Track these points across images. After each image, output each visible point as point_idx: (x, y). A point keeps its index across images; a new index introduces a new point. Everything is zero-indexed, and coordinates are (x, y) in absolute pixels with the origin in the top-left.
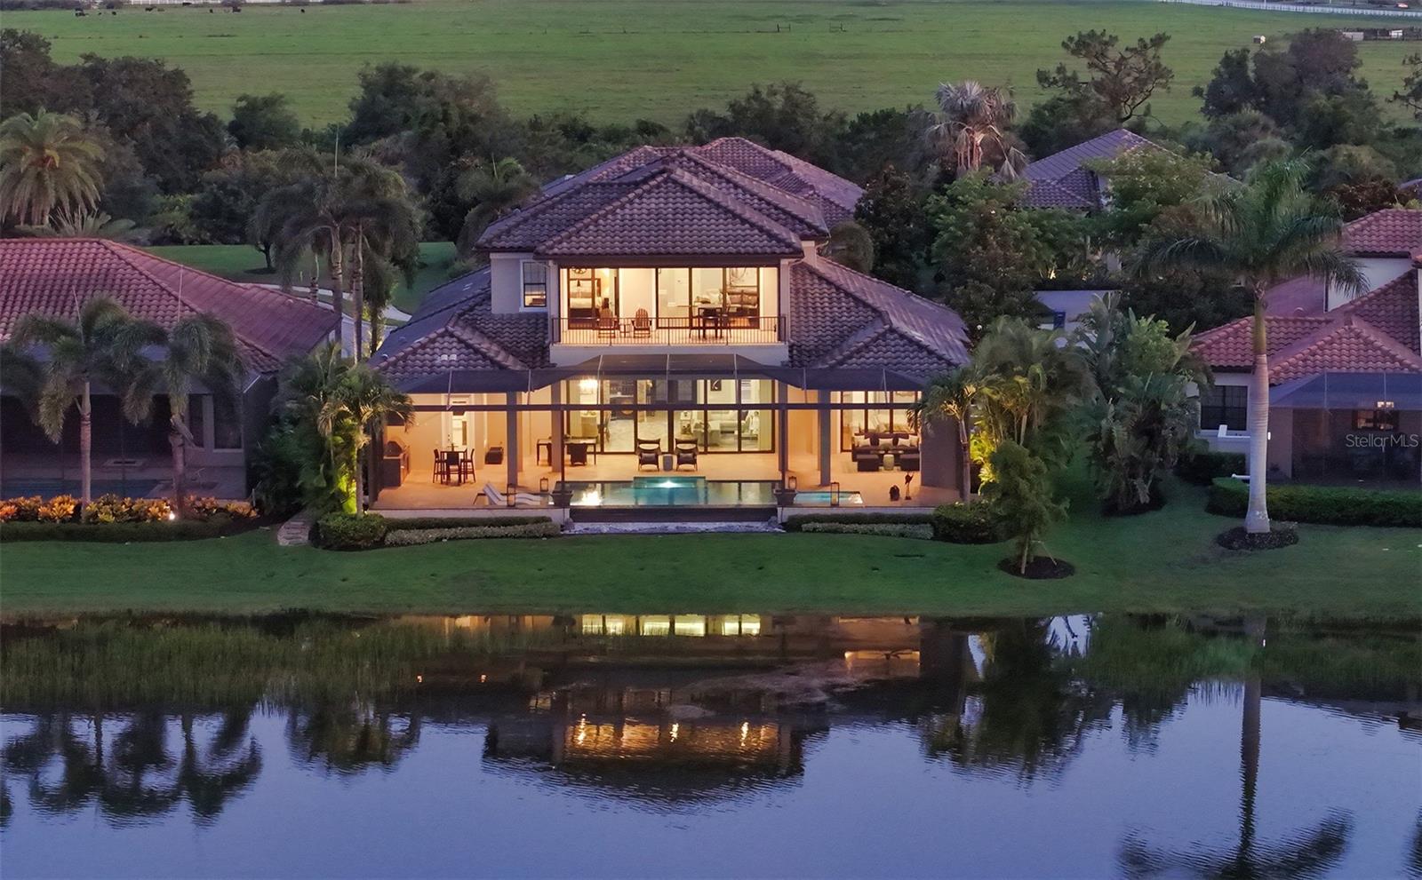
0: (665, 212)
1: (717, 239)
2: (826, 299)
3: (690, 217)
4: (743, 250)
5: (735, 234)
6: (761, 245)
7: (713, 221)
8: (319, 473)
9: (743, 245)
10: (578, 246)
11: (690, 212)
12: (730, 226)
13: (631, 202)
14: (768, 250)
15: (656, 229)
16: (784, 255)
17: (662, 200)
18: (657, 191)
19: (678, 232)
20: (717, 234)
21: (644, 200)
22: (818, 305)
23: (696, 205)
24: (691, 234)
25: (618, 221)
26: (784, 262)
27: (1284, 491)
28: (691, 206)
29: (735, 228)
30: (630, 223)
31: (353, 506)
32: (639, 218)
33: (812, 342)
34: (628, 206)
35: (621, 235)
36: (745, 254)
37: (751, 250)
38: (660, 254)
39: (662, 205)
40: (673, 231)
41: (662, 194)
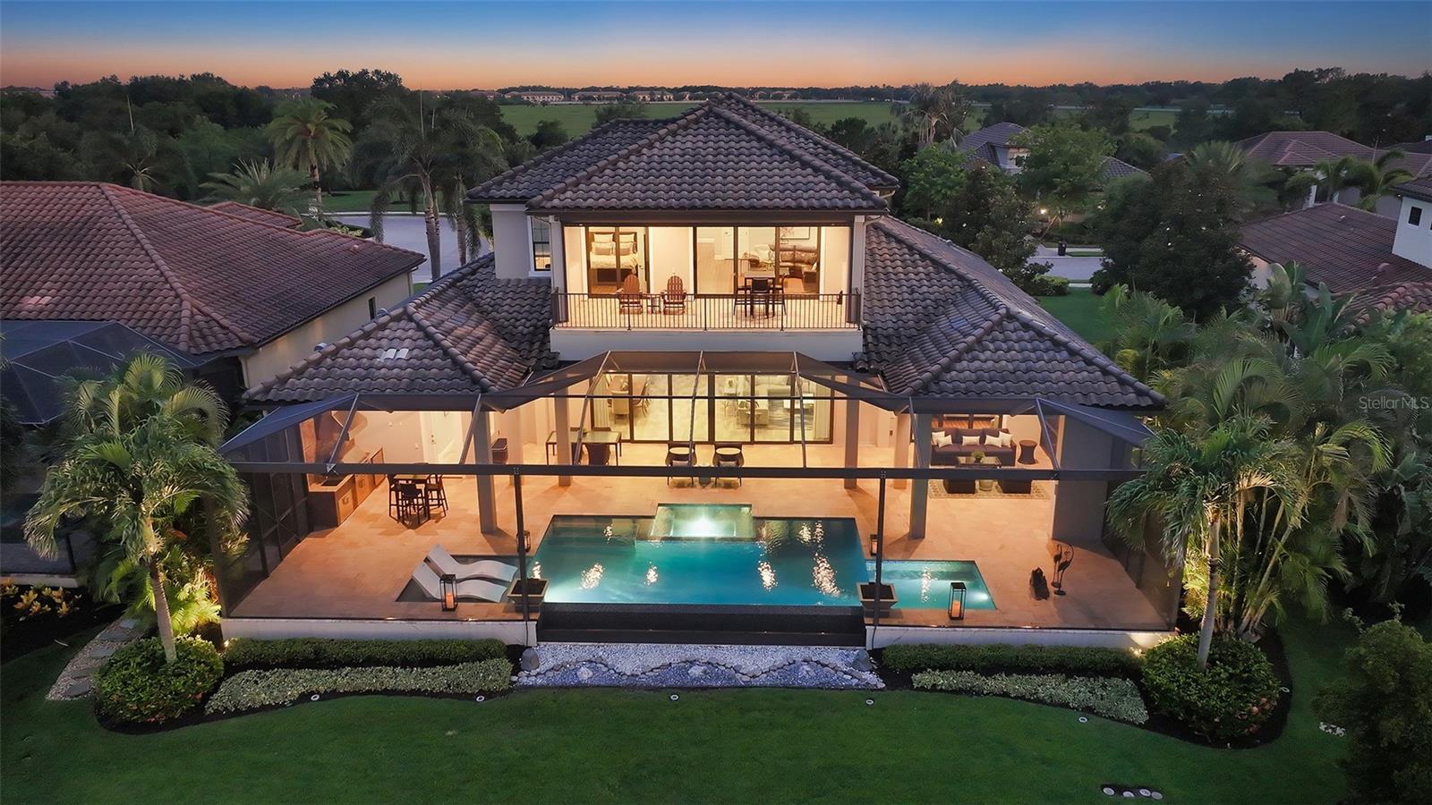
0: (703, 153)
1: (771, 188)
2: (899, 263)
3: (736, 159)
4: (805, 203)
5: (793, 181)
6: (829, 196)
7: (765, 164)
9: (805, 195)
10: (586, 195)
11: (736, 152)
12: (787, 171)
13: (662, 140)
14: (840, 203)
15: (691, 173)
16: (859, 210)
17: (701, 137)
18: (695, 127)
19: (719, 179)
20: (770, 181)
21: (679, 138)
22: (890, 270)
23: (744, 144)
24: (736, 181)
25: (643, 164)
26: (859, 219)
28: (738, 146)
29: (793, 173)
30: (658, 167)
32: (671, 159)
33: (890, 324)
34: (657, 144)
35: (645, 181)
36: (807, 209)
37: (815, 203)
38: (694, 207)
39: (700, 144)
40: (713, 177)
41: (701, 130)
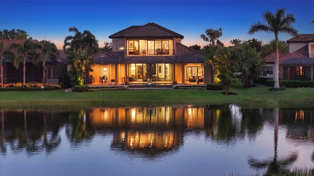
8: (74, 77)
10: (131, 35)
22: (182, 50)
31: (82, 84)
32: (144, 30)
34: (141, 28)
35: (140, 33)
38: (148, 36)
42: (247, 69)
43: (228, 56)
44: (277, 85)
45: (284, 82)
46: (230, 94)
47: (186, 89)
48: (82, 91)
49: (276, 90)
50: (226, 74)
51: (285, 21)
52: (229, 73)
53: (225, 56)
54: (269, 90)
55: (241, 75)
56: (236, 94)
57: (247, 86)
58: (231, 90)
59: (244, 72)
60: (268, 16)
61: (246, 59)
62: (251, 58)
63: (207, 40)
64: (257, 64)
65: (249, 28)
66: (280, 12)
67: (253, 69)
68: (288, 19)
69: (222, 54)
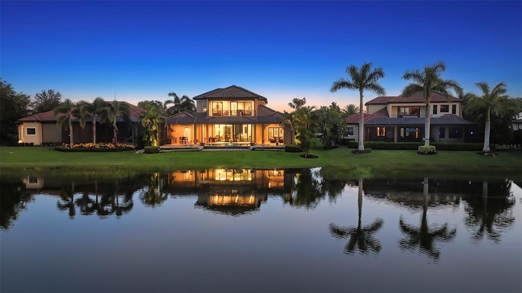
3: (237, 92)
4: (247, 97)
6: (251, 96)
8: (146, 137)
10: (212, 96)
15: (229, 93)
16: (255, 98)
19: (234, 94)
20: (242, 94)
27: (367, 142)
31: (155, 145)
32: (226, 92)
35: (222, 94)
42: (328, 130)
43: (308, 116)
44: (361, 147)
45: (368, 144)
46: (310, 157)
47: (263, 150)
48: (152, 153)
49: (361, 152)
50: (306, 135)
51: (371, 76)
52: (309, 133)
53: (305, 116)
54: (353, 152)
55: (322, 136)
56: (317, 157)
57: (327, 147)
58: (311, 152)
59: (325, 133)
60: (353, 70)
61: (327, 120)
62: (333, 119)
63: (294, 107)
64: (339, 124)
65: (331, 85)
66: (366, 68)
67: (335, 130)
68: (375, 73)
69: (302, 114)
